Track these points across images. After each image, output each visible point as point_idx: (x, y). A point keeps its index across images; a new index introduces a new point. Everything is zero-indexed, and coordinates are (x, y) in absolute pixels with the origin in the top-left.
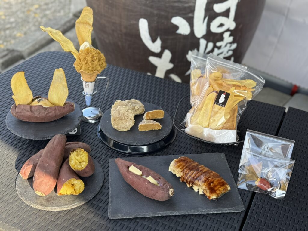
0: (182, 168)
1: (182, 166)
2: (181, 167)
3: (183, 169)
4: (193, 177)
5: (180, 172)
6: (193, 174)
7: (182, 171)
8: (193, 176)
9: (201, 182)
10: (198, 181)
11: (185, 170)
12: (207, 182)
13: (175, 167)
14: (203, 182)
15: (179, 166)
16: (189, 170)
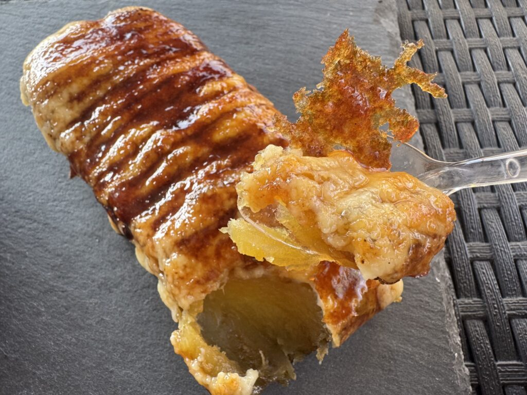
0: (79, 97)
1: (86, 81)
2: (75, 89)
6: (135, 151)
16: (127, 116)
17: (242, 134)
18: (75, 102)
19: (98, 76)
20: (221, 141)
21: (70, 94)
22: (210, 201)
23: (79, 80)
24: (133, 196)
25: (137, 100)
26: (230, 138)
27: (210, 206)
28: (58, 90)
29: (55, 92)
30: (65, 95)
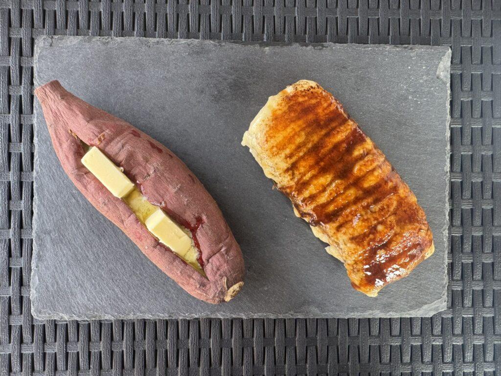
0: (290, 156)
1: (293, 147)
2: (288, 151)
3: (294, 159)
4: (324, 206)
5: (281, 171)
6: (324, 190)
7: (287, 170)
8: (323, 199)
9: (346, 238)
10: (338, 229)
11: (302, 167)
12: (365, 243)
13: (267, 146)
14: (353, 239)
15: (281, 147)
16: (317, 170)
17: (377, 184)
18: (288, 159)
19: (299, 143)
20: (367, 188)
21: (285, 154)
22: (366, 221)
23: (289, 146)
24: (324, 213)
25: (321, 160)
26: (371, 186)
27: (366, 224)
28: (280, 152)
29: (278, 153)
30: (283, 155)
